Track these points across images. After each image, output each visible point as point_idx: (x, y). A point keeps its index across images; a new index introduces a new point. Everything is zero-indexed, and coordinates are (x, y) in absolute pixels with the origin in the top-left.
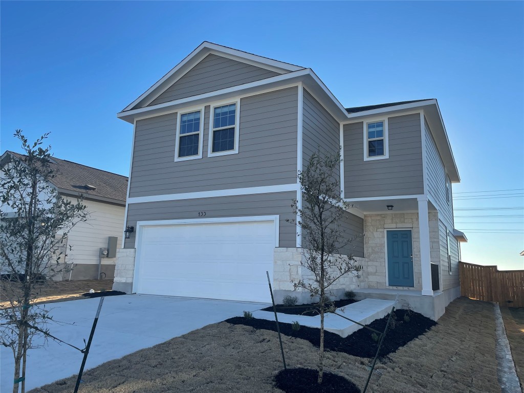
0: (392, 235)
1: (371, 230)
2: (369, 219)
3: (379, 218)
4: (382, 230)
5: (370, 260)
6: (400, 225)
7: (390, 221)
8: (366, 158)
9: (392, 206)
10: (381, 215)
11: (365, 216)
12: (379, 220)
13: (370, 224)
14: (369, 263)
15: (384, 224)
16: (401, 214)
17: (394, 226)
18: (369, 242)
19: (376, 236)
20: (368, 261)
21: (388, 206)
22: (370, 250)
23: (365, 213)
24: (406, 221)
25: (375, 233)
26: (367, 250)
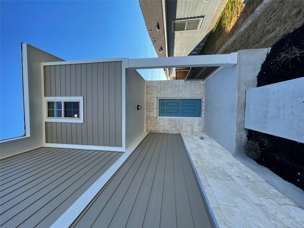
0: (162, 113)
1: (158, 127)
2: (150, 128)
3: (149, 121)
4: (158, 119)
5: (182, 129)
6: (155, 106)
7: (152, 113)
8: (81, 120)
9: (138, 106)
10: (147, 119)
11: (147, 131)
12: (150, 121)
13: (154, 128)
14: (183, 130)
15: (154, 117)
16: (147, 105)
17: (155, 111)
18: (167, 129)
19: (163, 124)
20: (183, 131)
21: (138, 109)
22: (174, 129)
23: (145, 131)
24: (152, 102)
25: (161, 124)
26: (174, 131)
